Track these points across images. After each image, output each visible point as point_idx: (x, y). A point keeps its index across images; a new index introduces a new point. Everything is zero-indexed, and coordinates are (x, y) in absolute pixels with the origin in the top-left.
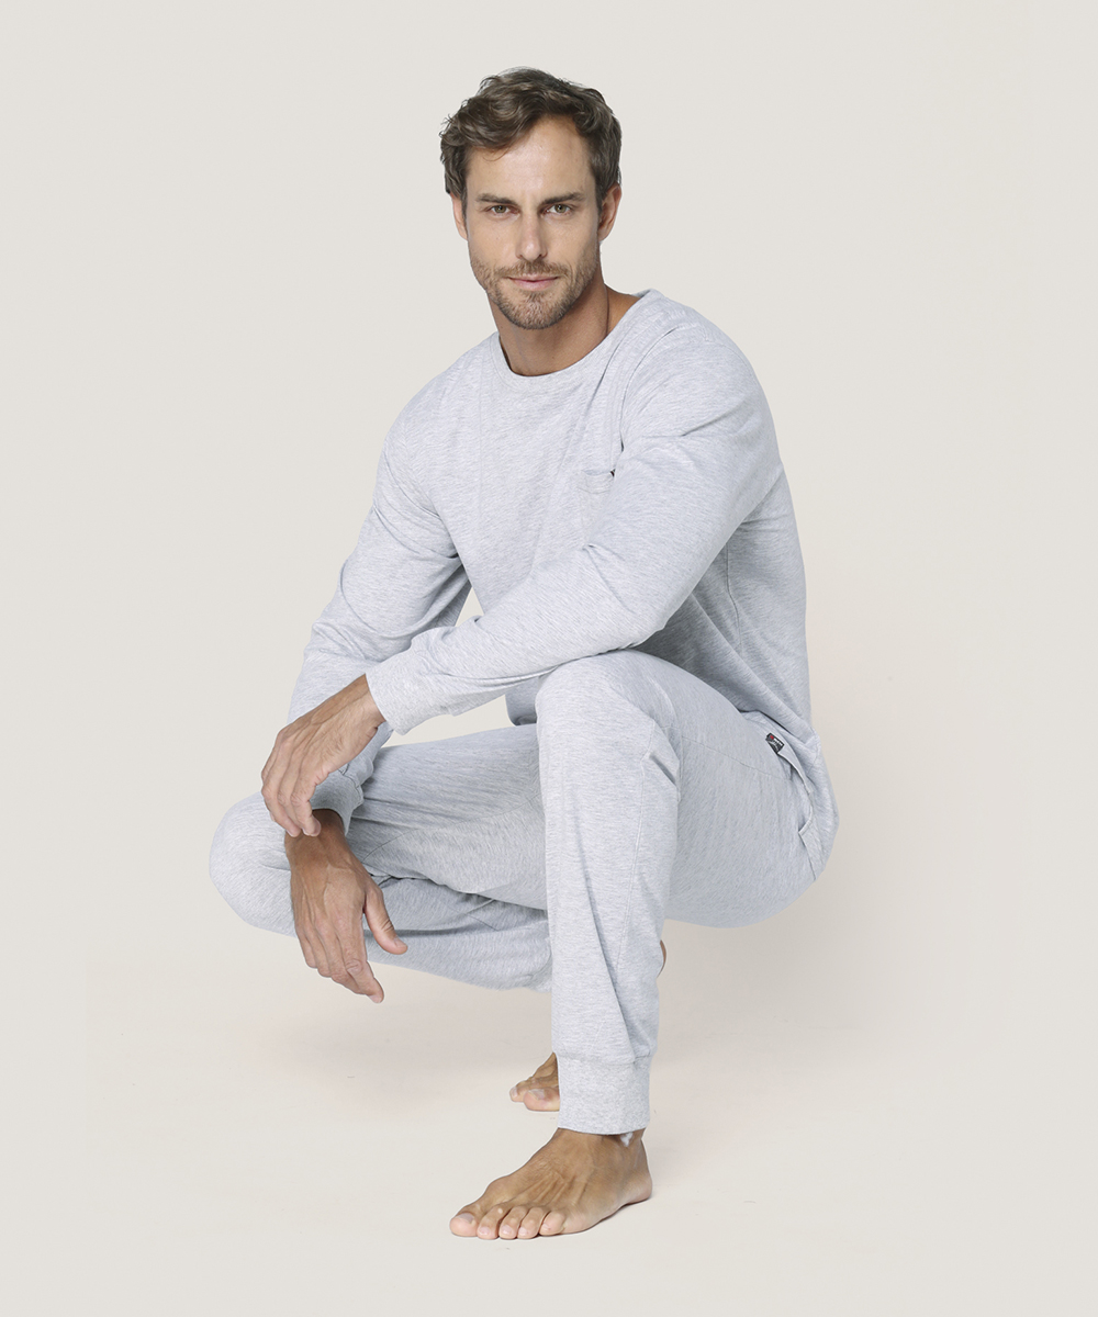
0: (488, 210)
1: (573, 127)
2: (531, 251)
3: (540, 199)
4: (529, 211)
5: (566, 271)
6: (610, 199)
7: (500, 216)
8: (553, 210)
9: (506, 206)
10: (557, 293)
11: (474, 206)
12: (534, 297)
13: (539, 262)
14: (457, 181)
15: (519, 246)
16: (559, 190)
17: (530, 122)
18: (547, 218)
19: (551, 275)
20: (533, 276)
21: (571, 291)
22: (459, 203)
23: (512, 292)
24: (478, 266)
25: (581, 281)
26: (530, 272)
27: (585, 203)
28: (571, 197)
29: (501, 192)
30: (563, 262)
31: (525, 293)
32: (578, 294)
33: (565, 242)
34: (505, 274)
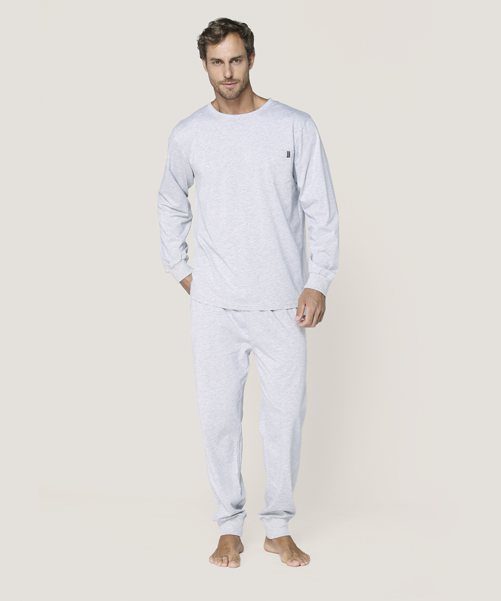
0: (214, 63)
1: (239, 35)
2: (228, 75)
3: (230, 58)
4: (227, 63)
5: (239, 81)
6: (252, 58)
7: (218, 64)
8: (234, 62)
9: (219, 61)
10: (237, 88)
11: (209, 62)
12: (230, 89)
13: (231, 78)
14: (204, 55)
15: (224, 73)
16: (235, 55)
17: (225, 35)
18: (232, 64)
19: (235, 82)
20: (229, 83)
21: (242, 87)
22: (205, 62)
23: (223, 89)
24: (212, 81)
25: (244, 83)
26: (228, 81)
27: (244, 59)
28: (240, 57)
29: (217, 57)
30: (238, 78)
31: (227, 88)
32: (244, 87)
33: (238, 70)
34: (221, 83)
